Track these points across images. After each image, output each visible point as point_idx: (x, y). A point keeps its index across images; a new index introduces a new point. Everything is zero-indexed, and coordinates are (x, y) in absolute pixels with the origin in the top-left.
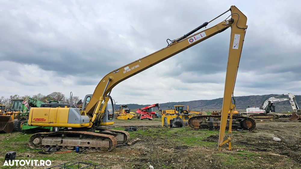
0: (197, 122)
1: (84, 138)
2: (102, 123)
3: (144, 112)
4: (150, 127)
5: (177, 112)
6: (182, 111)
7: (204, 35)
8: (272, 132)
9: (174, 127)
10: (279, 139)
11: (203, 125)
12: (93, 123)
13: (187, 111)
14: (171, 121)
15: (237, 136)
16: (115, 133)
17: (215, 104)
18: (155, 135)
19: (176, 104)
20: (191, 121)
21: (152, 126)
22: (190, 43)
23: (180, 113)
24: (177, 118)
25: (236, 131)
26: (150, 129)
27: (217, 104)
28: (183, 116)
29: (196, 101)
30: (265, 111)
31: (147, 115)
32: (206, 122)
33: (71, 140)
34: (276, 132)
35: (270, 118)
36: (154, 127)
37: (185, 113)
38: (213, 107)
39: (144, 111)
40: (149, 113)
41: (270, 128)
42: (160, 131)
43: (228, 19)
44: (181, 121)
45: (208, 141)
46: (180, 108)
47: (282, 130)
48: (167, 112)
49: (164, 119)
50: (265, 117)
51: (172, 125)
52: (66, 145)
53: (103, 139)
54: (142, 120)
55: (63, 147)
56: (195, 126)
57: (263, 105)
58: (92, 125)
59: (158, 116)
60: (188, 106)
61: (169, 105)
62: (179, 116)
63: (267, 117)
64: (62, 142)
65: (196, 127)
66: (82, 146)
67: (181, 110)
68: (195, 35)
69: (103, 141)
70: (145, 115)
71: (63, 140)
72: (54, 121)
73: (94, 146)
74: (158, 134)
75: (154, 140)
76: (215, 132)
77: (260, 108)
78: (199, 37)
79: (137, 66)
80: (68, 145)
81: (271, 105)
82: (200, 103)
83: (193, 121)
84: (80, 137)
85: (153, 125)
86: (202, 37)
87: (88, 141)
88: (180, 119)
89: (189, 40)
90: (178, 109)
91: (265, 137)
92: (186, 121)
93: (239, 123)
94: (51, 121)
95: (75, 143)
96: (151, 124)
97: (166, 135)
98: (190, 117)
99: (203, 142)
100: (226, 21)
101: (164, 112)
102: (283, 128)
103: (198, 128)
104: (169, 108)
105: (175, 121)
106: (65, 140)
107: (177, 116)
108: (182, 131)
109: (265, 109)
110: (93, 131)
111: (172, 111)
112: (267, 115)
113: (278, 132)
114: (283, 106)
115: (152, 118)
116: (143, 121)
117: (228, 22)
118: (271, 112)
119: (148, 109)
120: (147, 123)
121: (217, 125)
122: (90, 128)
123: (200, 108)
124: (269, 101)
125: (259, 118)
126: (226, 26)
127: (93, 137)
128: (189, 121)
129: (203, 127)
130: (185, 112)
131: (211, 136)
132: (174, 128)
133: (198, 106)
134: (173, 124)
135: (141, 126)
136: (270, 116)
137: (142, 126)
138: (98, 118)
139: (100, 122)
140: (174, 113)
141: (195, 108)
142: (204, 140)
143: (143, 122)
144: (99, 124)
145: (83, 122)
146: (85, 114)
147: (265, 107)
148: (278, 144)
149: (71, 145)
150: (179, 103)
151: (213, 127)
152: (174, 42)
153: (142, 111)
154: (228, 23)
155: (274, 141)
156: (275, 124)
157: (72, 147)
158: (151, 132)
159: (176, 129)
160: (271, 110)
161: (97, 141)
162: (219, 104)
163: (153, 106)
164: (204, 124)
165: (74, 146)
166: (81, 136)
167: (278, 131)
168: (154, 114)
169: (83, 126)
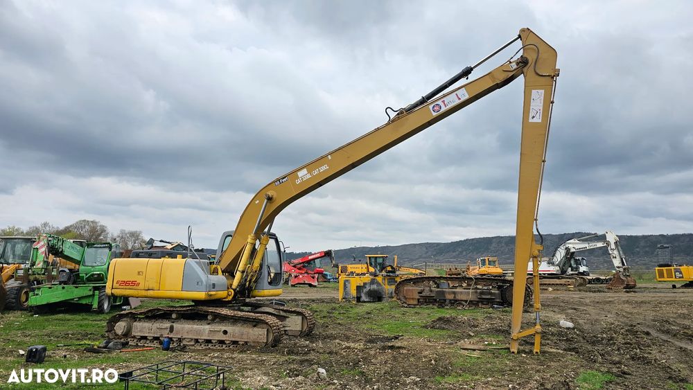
0: (413, 291)
1: (218, 322)
2: (256, 292)
3: (300, 269)
4: (313, 301)
5: (372, 269)
6: (383, 268)
7: (464, 95)
8: (562, 310)
9: (365, 302)
10: (570, 325)
11: (425, 298)
12: (234, 290)
13: (392, 267)
14: (359, 288)
15: (491, 318)
16: (282, 313)
17: (457, 253)
18: (324, 317)
19: (370, 251)
20: (401, 289)
21: (318, 300)
22: (435, 114)
23: (378, 272)
24: (373, 282)
25: (491, 309)
26: (314, 306)
27: (461, 252)
28: (384, 277)
29: (414, 245)
30: (558, 268)
31: (306, 275)
32: (431, 291)
33: (190, 326)
34: (570, 311)
35: (569, 285)
36: (322, 301)
37: (389, 272)
38: (452, 260)
39: (299, 266)
40: (309, 272)
41: (561, 304)
42: (334, 309)
43: (515, 59)
44: (380, 287)
45: (433, 327)
46: (380, 260)
47: (582, 308)
48: (350, 270)
49: (345, 284)
50: (557, 281)
51: (361, 297)
52: (180, 337)
53: (254, 323)
54: (293, 286)
55: (175, 340)
56: (410, 299)
57: (554, 255)
58: (233, 295)
59: (329, 278)
60: (396, 257)
61: (355, 255)
62: (377, 278)
63: (563, 281)
64: (172, 329)
65: (412, 302)
66: (211, 338)
67: (380, 264)
68: (445, 96)
69: (255, 329)
70: (301, 276)
71: (175, 325)
72: (155, 286)
73: (237, 339)
74: (331, 315)
75: (323, 326)
76: (450, 311)
77: (549, 263)
78: (453, 101)
79: (324, 168)
80: (184, 337)
81: (570, 255)
82: (425, 249)
83: (405, 288)
84: (208, 319)
85: (319, 297)
86: (459, 99)
87: (224, 328)
88: (379, 284)
89: (431, 107)
90: (373, 262)
91: (545, 321)
92: (389, 288)
93: (497, 292)
94: (151, 287)
95: (198, 332)
96: (313, 294)
97: (349, 318)
98: (398, 280)
99: (424, 330)
100: (510, 62)
101: (344, 270)
102: (587, 305)
103: (416, 302)
104: (354, 260)
105: (368, 288)
106: (177, 326)
107: (373, 277)
108: (382, 309)
109: (557, 265)
110: (236, 308)
111: (360, 268)
112: (563, 278)
113: (575, 311)
114: (601, 259)
115: (316, 283)
116: (295, 288)
117: (514, 64)
118: (572, 270)
119: (309, 262)
120: (305, 293)
121: (455, 297)
122: (229, 302)
123: (424, 262)
124: (566, 248)
125: (546, 284)
126: (510, 74)
127: (235, 320)
128: (397, 288)
129: (426, 302)
130: (389, 269)
131: (440, 319)
132: (364, 304)
133: (420, 257)
134: (363, 295)
135: (292, 300)
136: (569, 280)
137: (295, 300)
138: (246, 280)
139: (250, 289)
140: (365, 271)
141: (412, 260)
142: (426, 327)
143: (297, 291)
144: (249, 294)
145: (214, 288)
146: (220, 272)
147: (559, 260)
148: (566, 333)
149: (190, 337)
150: (376, 249)
151: (445, 300)
152: (402, 113)
153: (294, 266)
154: (514, 66)
155: (561, 327)
156: (574, 296)
157: (192, 339)
158: (316, 311)
159: (368, 305)
160: (571, 266)
161: (242, 328)
162: (464, 253)
163: (318, 255)
164: (428, 294)
165: (196, 338)
166: (210, 317)
167: (575, 309)
168: (320, 273)
169: (213, 298)
